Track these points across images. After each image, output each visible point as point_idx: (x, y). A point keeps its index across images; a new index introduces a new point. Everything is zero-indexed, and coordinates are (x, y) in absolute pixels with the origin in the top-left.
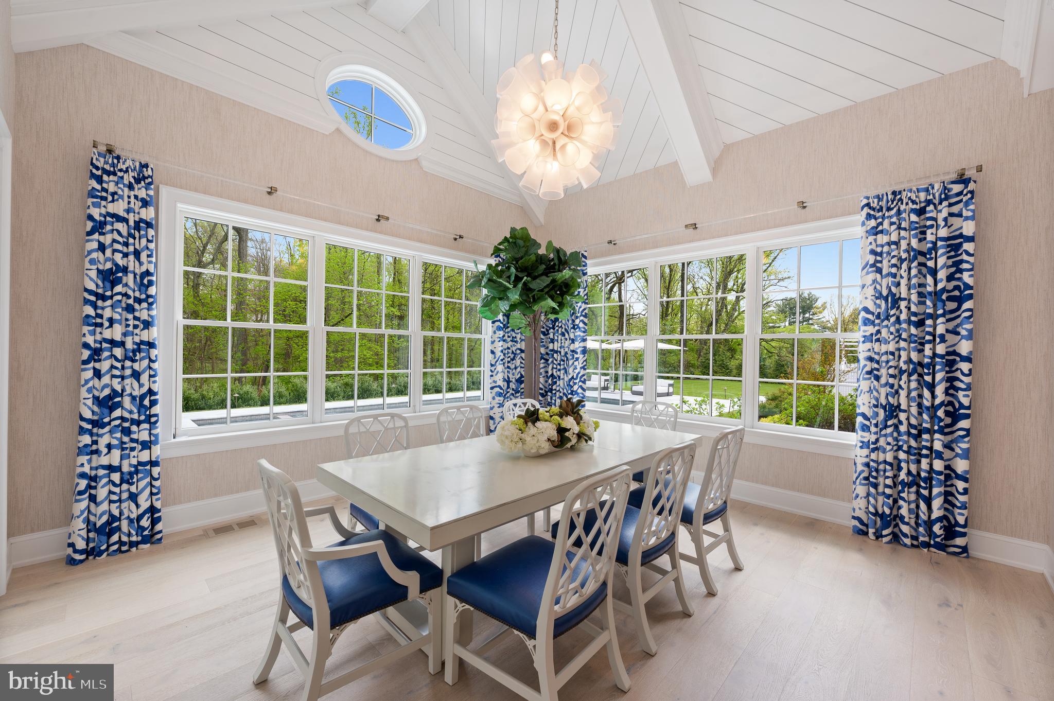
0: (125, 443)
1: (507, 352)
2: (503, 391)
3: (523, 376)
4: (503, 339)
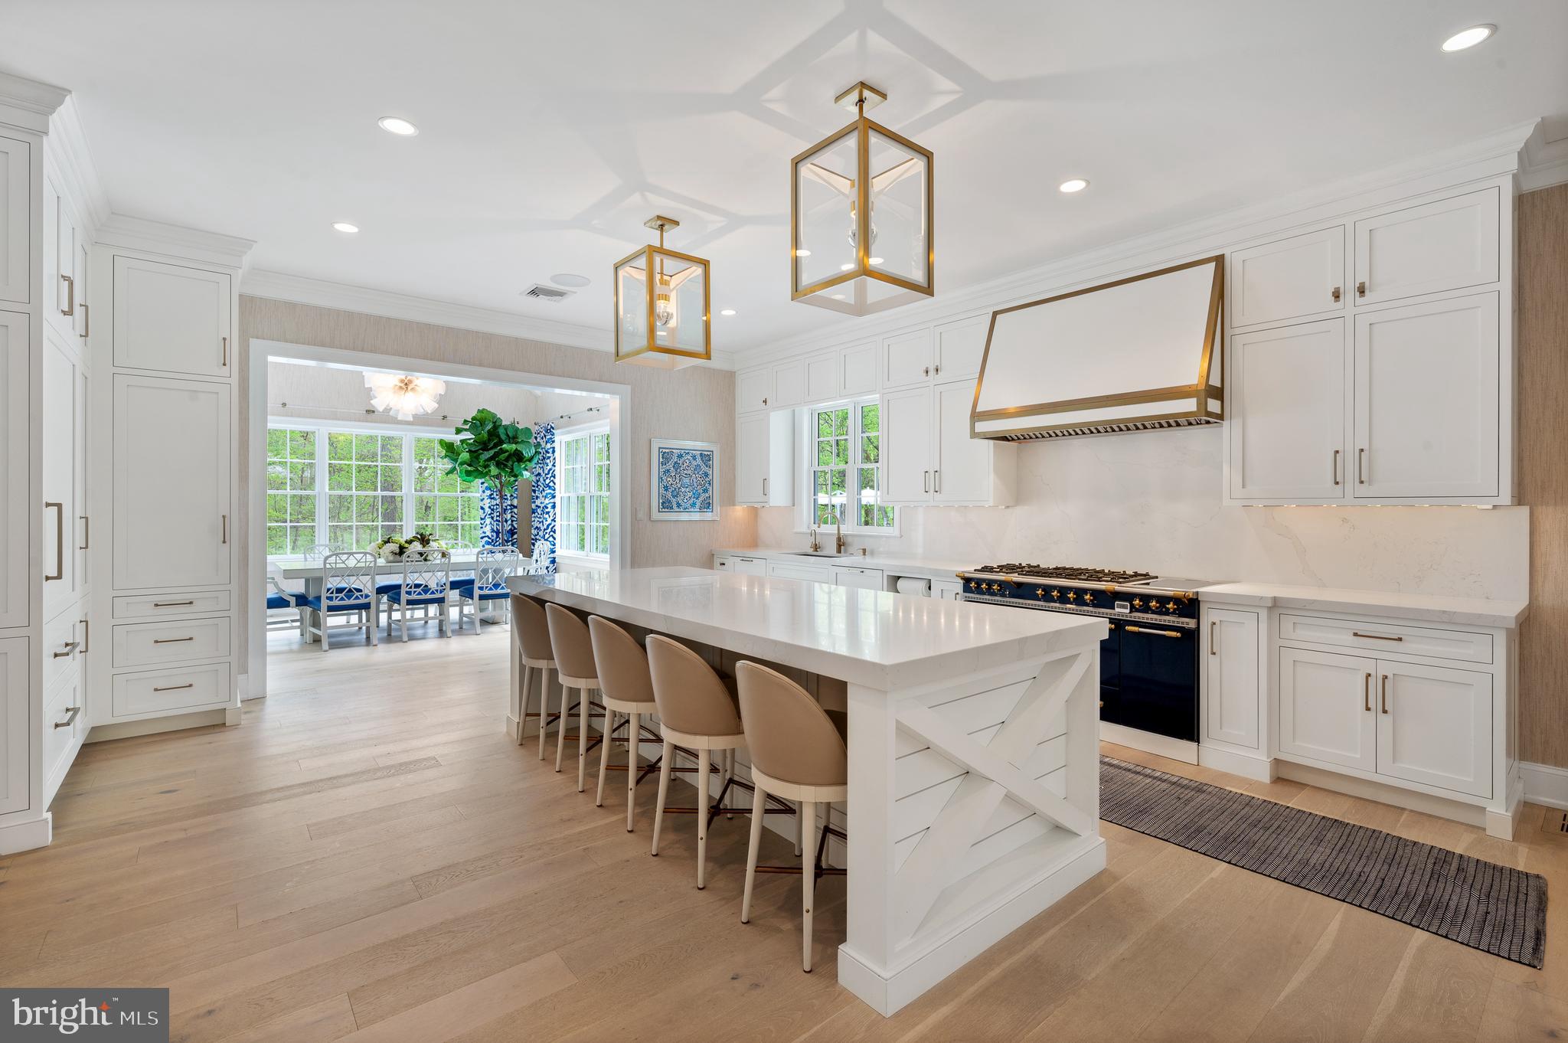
1: (495, 508)
2: (492, 541)
3: (515, 528)
4: (491, 497)
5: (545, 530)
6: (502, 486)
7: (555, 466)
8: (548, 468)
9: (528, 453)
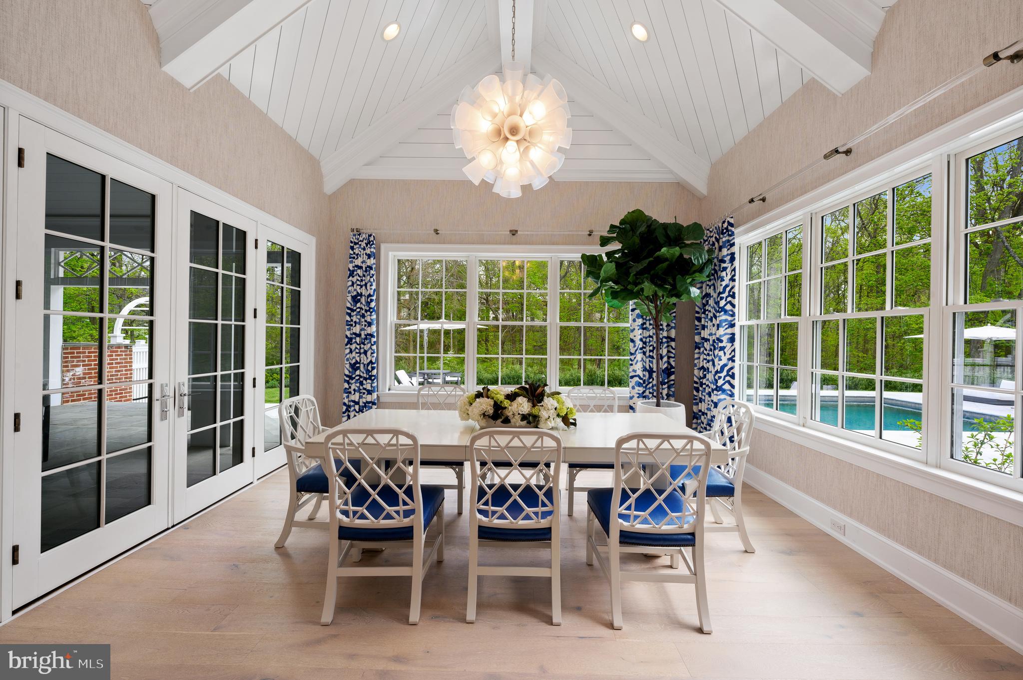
0: (361, 390)
1: (648, 340)
2: (644, 381)
3: (672, 367)
4: (643, 327)
5: (717, 372)
6: (658, 312)
7: (734, 280)
8: (724, 284)
9: (698, 260)
